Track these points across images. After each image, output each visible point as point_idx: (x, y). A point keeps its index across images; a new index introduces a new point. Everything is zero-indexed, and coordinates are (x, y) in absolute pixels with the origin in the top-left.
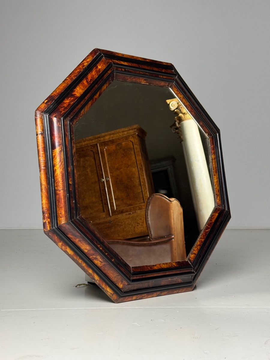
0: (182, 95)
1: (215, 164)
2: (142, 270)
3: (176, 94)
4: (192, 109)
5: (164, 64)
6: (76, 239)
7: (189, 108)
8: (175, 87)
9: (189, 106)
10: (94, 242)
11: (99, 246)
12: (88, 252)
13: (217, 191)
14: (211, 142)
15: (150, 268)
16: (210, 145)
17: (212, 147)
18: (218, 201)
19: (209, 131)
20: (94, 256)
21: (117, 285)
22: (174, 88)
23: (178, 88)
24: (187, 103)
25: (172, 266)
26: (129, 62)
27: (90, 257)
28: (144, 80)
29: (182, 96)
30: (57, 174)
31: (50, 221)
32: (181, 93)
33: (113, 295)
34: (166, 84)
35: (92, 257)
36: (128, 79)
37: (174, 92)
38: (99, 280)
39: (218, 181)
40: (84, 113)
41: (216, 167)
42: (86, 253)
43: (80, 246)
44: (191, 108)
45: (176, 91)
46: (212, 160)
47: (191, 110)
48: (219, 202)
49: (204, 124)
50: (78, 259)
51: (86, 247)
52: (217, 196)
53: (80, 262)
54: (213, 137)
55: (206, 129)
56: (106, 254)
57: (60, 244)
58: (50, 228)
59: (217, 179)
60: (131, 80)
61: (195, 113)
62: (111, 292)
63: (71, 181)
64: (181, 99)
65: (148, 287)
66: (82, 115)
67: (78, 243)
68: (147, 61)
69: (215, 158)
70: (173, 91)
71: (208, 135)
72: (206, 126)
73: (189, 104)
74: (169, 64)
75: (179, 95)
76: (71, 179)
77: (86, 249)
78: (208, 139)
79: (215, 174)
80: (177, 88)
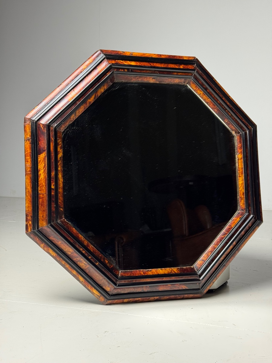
0: (202, 91)
1: (241, 165)
2: (132, 275)
3: (195, 91)
4: (215, 106)
5: (185, 59)
6: (58, 242)
7: (210, 104)
8: (193, 83)
9: (211, 102)
10: (75, 245)
11: (81, 249)
12: (72, 255)
13: (242, 194)
14: (239, 140)
15: (144, 273)
16: (237, 143)
17: (239, 146)
18: (241, 204)
19: (236, 128)
20: (78, 259)
21: (104, 287)
22: (192, 85)
23: (197, 85)
24: (208, 100)
25: (172, 272)
26: (137, 61)
27: (74, 259)
28: (152, 79)
29: (202, 93)
30: (42, 178)
31: (31, 223)
32: (200, 89)
33: (100, 297)
34: (181, 81)
35: (76, 259)
36: (132, 79)
37: (193, 89)
38: (84, 281)
39: (243, 183)
40: (74, 117)
41: (242, 168)
42: (69, 255)
43: (63, 248)
44: (213, 104)
45: (195, 87)
46: (238, 160)
47: (213, 107)
48: (243, 206)
49: (229, 121)
50: (61, 261)
51: (69, 250)
52: (241, 199)
53: (64, 264)
54: (241, 135)
55: (232, 127)
56: (90, 257)
57: (42, 245)
58: (31, 230)
59: (242, 181)
60: (136, 80)
61: (218, 110)
62: (98, 294)
63: (53, 185)
64: (201, 95)
65: (143, 291)
66: (72, 119)
67: (61, 245)
68: (163, 57)
69: (242, 158)
70: (191, 87)
71: (236, 133)
72: (232, 124)
73: (210, 100)
74: (191, 58)
75: (198, 91)
76: (54, 183)
77: (70, 252)
78: (236, 137)
79: (240, 175)
80: (195, 85)
